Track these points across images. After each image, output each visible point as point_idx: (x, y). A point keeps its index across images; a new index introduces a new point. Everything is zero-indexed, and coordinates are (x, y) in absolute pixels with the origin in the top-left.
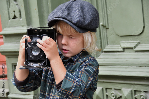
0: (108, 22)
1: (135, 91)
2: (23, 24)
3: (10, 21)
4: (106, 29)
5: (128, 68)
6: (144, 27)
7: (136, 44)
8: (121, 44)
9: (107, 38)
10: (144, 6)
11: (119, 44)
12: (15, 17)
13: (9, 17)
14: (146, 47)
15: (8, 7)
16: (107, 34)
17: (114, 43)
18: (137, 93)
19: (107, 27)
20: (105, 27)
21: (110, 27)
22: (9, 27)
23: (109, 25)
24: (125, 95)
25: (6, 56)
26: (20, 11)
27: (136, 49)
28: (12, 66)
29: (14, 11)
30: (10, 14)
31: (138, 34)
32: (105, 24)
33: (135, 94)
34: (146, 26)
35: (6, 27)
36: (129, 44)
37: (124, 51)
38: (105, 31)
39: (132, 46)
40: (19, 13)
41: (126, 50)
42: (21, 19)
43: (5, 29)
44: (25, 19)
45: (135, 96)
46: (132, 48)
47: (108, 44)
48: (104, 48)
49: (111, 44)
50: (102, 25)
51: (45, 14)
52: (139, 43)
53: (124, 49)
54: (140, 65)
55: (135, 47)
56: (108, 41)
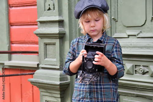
0: (118, 17)
1: (136, 66)
2: (56, 14)
3: (45, 12)
4: (116, 21)
5: (131, 49)
6: (146, 20)
7: (139, 32)
8: (127, 32)
9: (116, 28)
10: (147, 5)
11: (126, 32)
12: (49, 9)
13: (45, 9)
14: (147, 34)
15: (44, 2)
16: (116, 25)
17: (121, 32)
18: (137, 67)
19: (117, 20)
20: (115, 20)
21: (118, 20)
22: (44, 16)
23: (119, 18)
24: (128, 68)
25: (40, 37)
26: (54, 5)
27: (138, 36)
28: (44, 44)
29: (49, 5)
30: (46, 7)
31: (141, 25)
32: (115, 18)
33: (135, 68)
34: (147, 20)
35: (41, 16)
36: (133, 32)
37: (128, 38)
38: (115, 23)
39: (136, 34)
40: (53, 6)
41: (130, 37)
42: (54, 11)
43: (41, 18)
44: (58, 11)
45: (135, 69)
46: (135, 35)
47: (116, 33)
48: (113, 35)
49: (118, 33)
50: (113, 19)
51: (73, 8)
52: (141, 32)
53: (129, 36)
54: (141, 47)
55: (138, 35)
56: (117, 30)
